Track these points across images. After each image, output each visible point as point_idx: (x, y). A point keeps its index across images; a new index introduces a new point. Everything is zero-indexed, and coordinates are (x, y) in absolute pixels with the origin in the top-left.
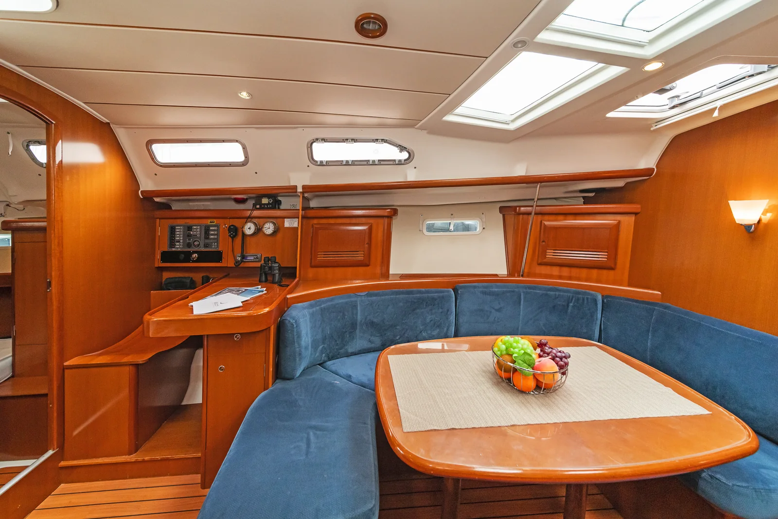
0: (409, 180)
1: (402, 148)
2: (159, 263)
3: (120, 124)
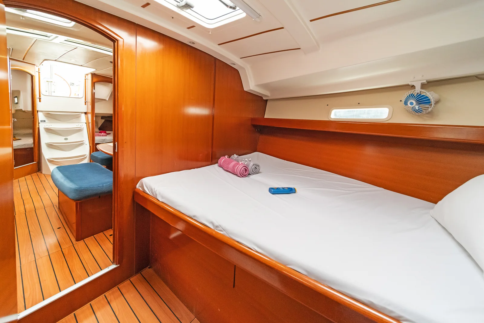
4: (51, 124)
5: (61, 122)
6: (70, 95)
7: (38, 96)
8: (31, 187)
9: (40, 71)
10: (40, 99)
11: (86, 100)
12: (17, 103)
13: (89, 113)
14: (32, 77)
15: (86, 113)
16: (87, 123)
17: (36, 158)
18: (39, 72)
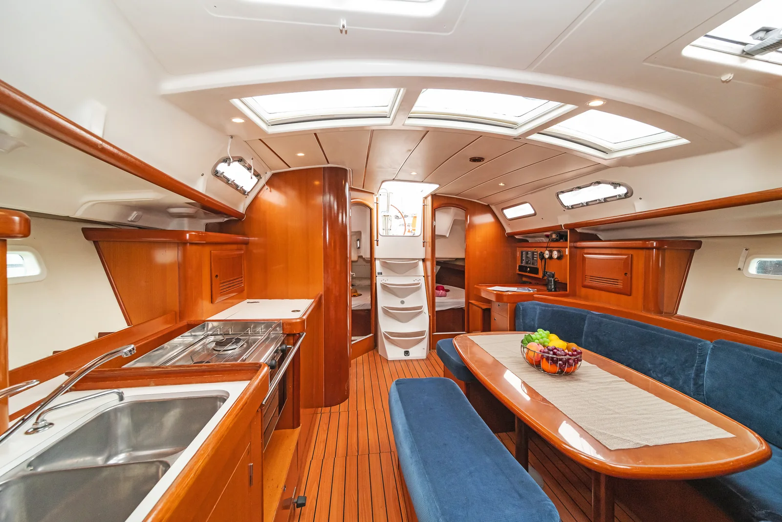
0: (638, 211)
1: (616, 185)
2: (518, 272)
3: (492, 204)
4: (389, 278)
5: (398, 275)
6: (404, 233)
7: (376, 239)
8: (366, 373)
9: (378, 202)
10: (377, 241)
11: (424, 239)
12: (359, 248)
13: (428, 259)
14: (371, 209)
15: (424, 260)
16: (425, 276)
17: (373, 329)
18: (377, 204)
